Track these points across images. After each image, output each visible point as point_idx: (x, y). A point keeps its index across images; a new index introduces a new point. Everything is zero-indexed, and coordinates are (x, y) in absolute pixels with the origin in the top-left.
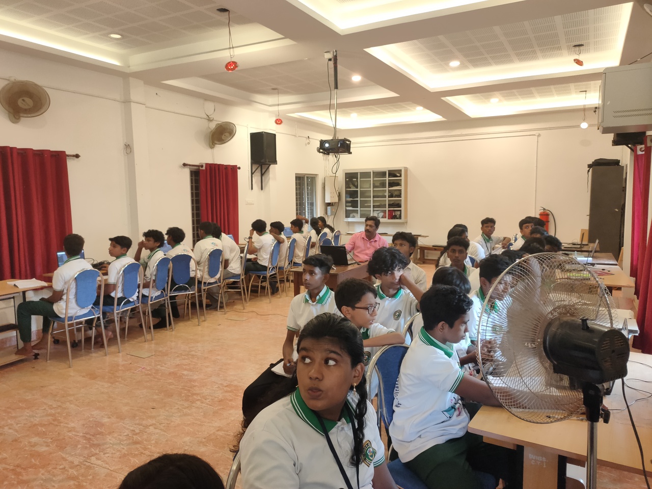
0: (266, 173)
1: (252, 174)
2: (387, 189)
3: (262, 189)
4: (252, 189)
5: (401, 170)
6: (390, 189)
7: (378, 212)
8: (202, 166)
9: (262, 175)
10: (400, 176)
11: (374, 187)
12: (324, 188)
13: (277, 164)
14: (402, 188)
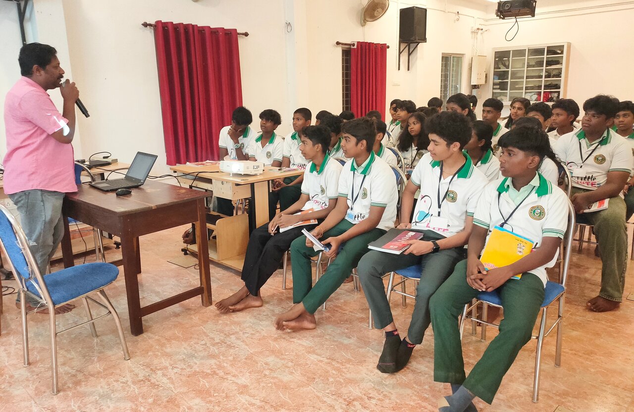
0: (414, 52)
1: (400, 53)
2: (544, 68)
3: (408, 70)
4: (399, 69)
5: (563, 46)
6: (547, 68)
7: (530, 94)
8: (354, 45)
9: (409, 54)
10: (562, 53)
11: (528, 66)
12: (470, 69)
13: (426, 42)
14: (563, 67)
